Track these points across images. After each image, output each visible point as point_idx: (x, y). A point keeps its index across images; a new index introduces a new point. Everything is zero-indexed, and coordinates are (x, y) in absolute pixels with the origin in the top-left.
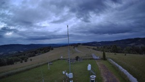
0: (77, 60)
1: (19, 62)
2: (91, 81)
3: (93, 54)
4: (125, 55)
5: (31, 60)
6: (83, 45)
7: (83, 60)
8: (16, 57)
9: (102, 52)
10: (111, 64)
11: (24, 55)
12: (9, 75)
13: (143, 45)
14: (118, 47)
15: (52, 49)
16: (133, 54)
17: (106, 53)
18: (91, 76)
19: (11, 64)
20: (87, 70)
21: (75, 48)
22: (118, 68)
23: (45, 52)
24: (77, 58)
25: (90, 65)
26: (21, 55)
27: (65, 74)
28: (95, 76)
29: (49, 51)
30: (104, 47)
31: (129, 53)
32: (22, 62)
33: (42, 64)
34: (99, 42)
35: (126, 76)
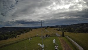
0: (47, 37)
1: (12, 38)
2: (56, 49)
3: (56, 33)
4: (76, 33)
5: (19, 37)
6: (50, 27)
7: (50, 36)
8: (10, 35)
9: (62, 32)
10: (67, 39)
11: (15, 33)
12: (5, 46)
13: (87, 28)
14: (71, 29)
15: (32, 30)
16: (81, 33)
17: (64, 32)
18: (55, 47)
19: (7, 39)
20: (53, 43)
21: (46, 29)
22: (71, 41)
23: (27, 32)
24: (47, 36)
25: (54, 40)
26: (13, 34)
27: (40, 45)
28: (57, 47)
29: (30, 31)
30: (63, 29)
31: (78, 32)
32: (13, 38)
33: (25, 39)
34: (60, 26)
35: (76, 46)
